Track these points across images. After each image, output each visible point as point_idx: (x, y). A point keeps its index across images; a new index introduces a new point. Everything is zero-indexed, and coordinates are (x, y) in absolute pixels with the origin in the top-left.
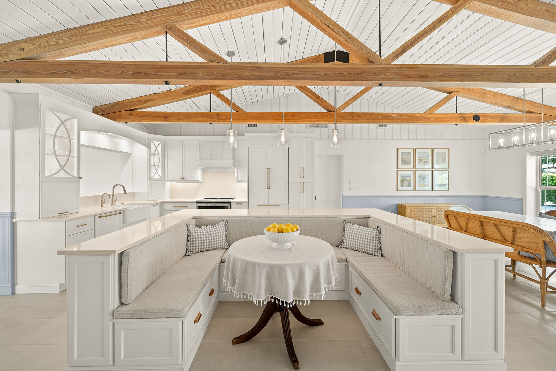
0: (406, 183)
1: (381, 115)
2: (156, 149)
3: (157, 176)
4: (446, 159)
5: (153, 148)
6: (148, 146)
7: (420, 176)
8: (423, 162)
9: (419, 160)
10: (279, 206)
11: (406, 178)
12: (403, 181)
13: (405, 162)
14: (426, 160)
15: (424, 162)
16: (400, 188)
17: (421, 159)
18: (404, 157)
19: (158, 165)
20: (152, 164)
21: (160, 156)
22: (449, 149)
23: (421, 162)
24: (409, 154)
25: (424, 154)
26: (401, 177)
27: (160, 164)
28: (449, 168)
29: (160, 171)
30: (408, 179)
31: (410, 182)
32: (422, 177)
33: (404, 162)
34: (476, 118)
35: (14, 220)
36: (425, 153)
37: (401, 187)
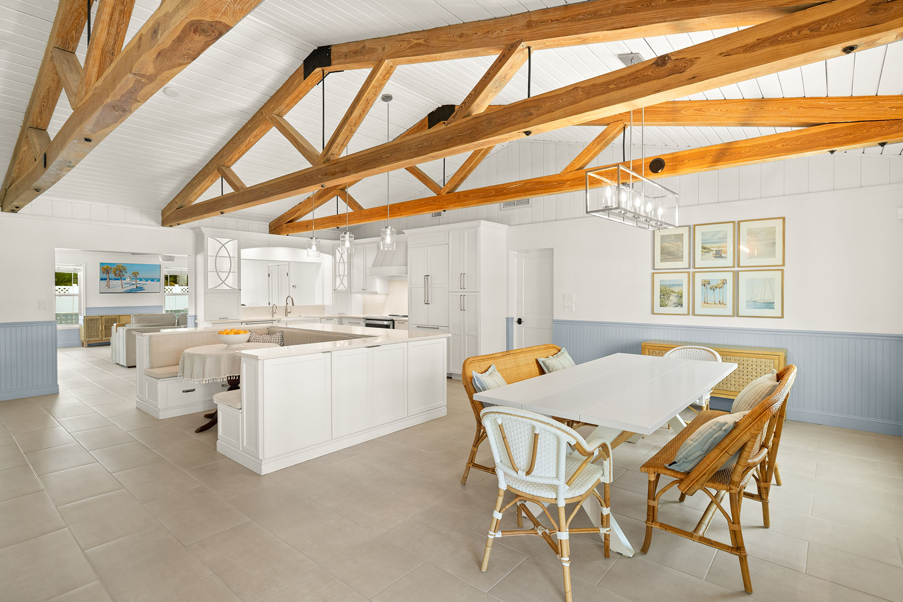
0: (672, 298)
1: (494, 189)
2: (342, 256)
3: (342, 288)
4: (775, 243)
5: (338, 255)
6: (333, 254)
7: (705, 284)
8: (712, 253)
9: (704, 248)
10: (438, 328)
11: (672, 289)
12: (665, 294)
13: (669, 255)
14: (719, 247)
15: (714, 252)
16: (658, 309)
17: (708, 246)
18: (666, 244)
19: (343, 274)
20: (337, 274)
21: (346, 264)
22: (784, 219)
23: (708, 252)
24: (679, 237)
25: (714, 235)
26: (661, 285)
27: (346, 273)
28: (784, 265)
29: (345, 281)
30: (677, 289)
31: (681, 297)
32: (709, 286)
33: (667, 254)
34: (657, 165)
35: (196, 321)
36: (718, 232)
37: (661, 306)
